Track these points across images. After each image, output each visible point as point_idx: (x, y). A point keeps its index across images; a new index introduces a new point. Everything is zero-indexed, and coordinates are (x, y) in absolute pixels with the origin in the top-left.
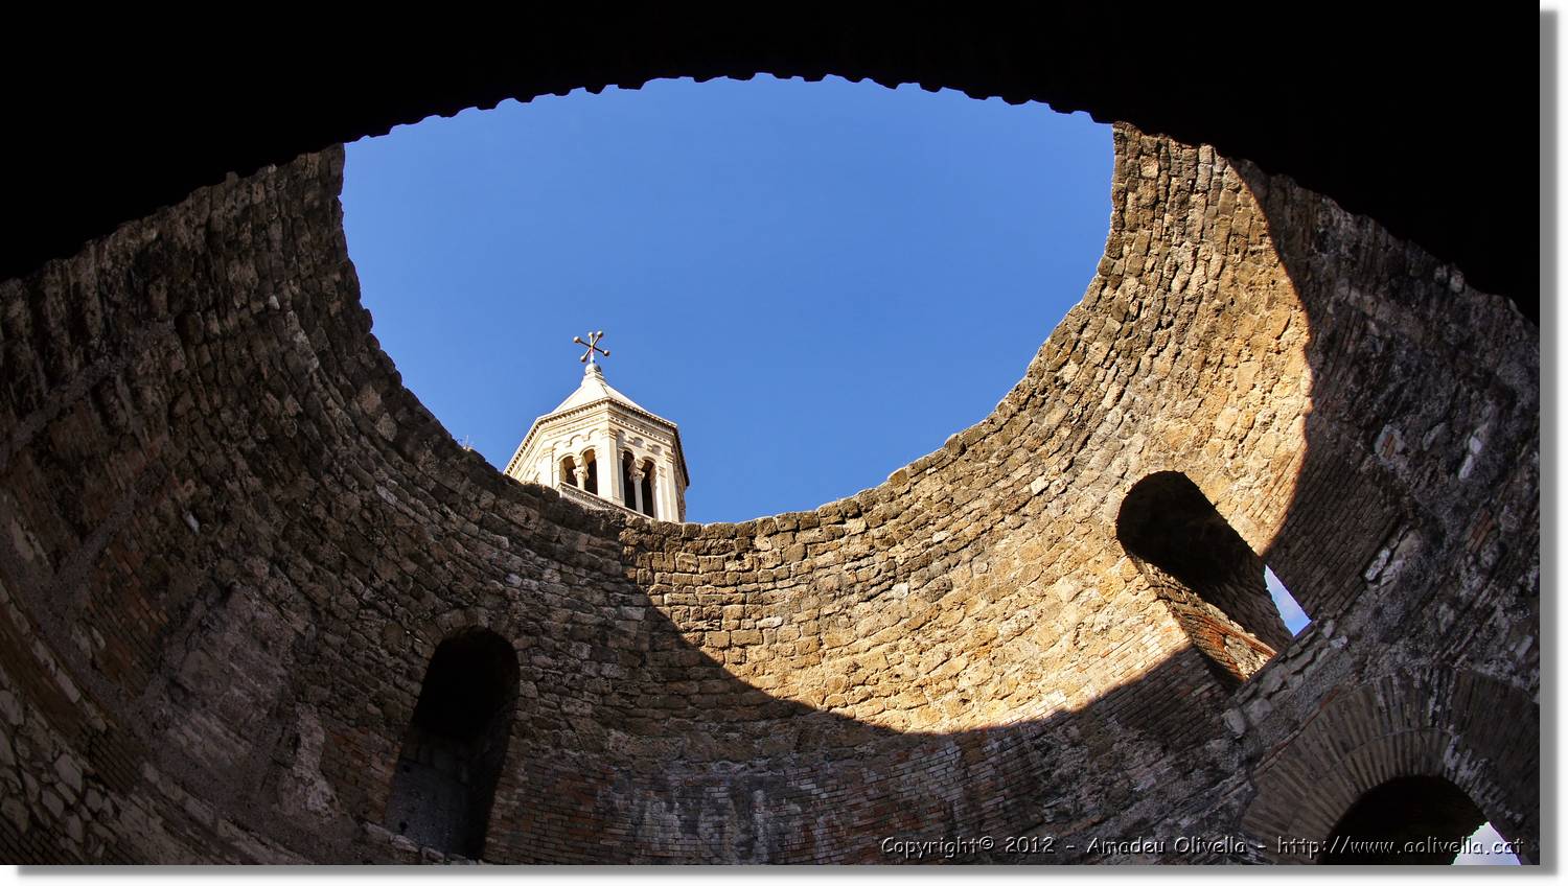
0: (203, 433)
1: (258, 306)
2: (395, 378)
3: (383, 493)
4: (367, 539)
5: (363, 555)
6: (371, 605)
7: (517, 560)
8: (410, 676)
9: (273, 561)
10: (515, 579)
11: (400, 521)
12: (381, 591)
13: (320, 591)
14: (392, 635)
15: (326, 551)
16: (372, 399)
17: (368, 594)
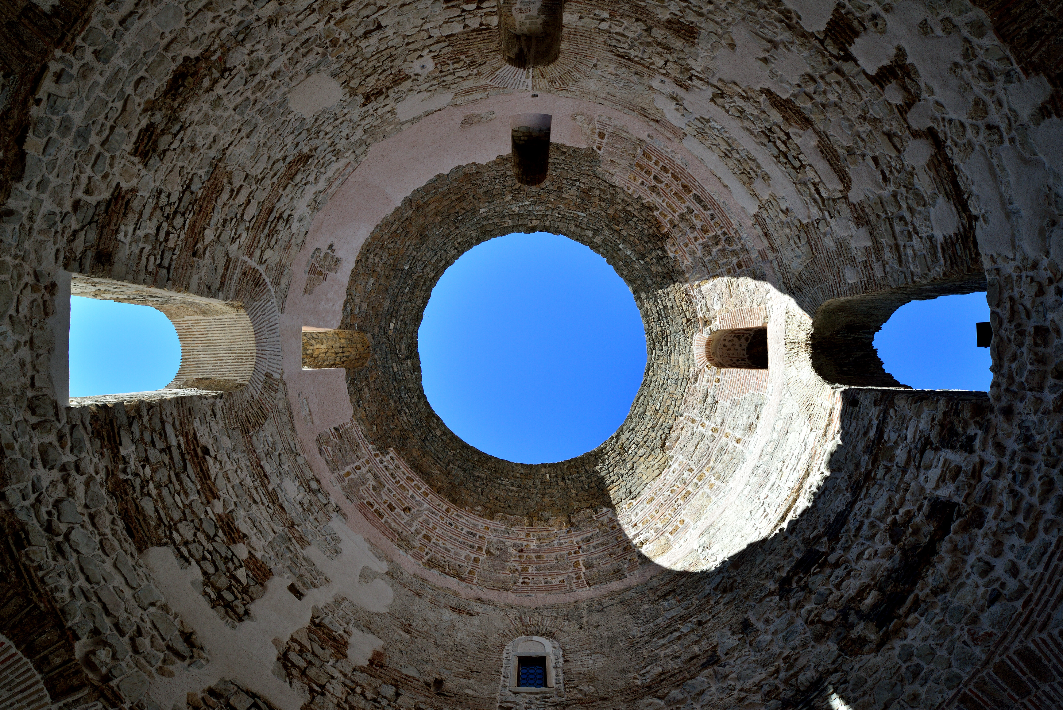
0: (652, 221)
1: (647, 259)
2: (592, 248)
3: (582, 214)
4: (583, 199)
5: (583, 195)
6: (576, 180)
7: (530, 209)
8: (554, 163)
9: (615, 186)
10: (527, 203)
11: (574, 208)
12: (573, 185)
13: (595, 181)
14: (564, 174)
15: (597, 193)
16: (597, 240)
17: (578, 183)
